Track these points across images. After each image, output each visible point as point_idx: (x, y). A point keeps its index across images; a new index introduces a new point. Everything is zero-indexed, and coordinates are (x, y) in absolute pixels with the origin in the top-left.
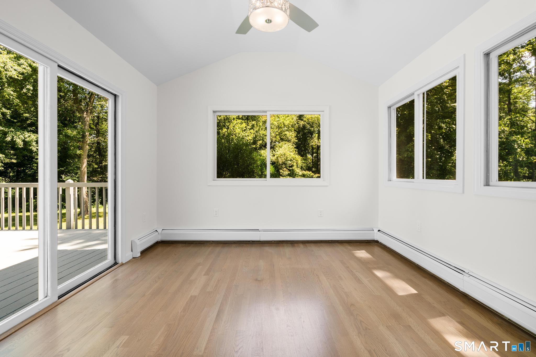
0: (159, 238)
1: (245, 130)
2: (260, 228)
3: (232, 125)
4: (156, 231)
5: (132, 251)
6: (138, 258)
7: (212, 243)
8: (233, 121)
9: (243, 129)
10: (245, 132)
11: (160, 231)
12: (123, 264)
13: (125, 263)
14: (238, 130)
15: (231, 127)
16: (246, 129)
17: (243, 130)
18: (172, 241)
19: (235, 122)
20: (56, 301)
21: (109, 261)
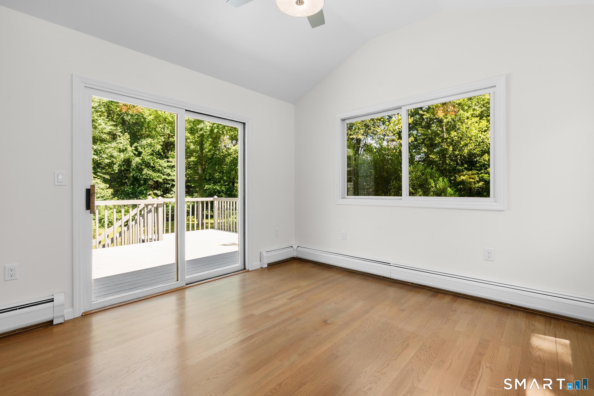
0: (294, 254)
1: (485, 131)
2: (392, 263)
3: (465, 126)
4: (292, 247)
5: (260, 261)
6: (263, 269)
7: (339, 269)
8: (466, 121)
9: (482, 129)
10: (485, 134)
11: (295, 247)
12: (248, 271)
13: (251, 271)
14: (475, 131)
15: (463, 128)
16: (486, 129)
17: (482, 132)
18: (306, 260)
19: (470, 122)
20: (184, 286)
21: (238, 266)
